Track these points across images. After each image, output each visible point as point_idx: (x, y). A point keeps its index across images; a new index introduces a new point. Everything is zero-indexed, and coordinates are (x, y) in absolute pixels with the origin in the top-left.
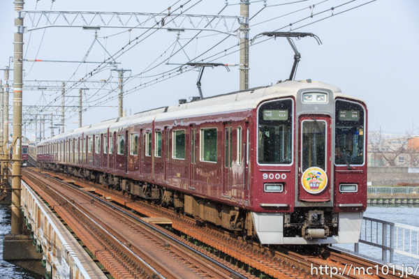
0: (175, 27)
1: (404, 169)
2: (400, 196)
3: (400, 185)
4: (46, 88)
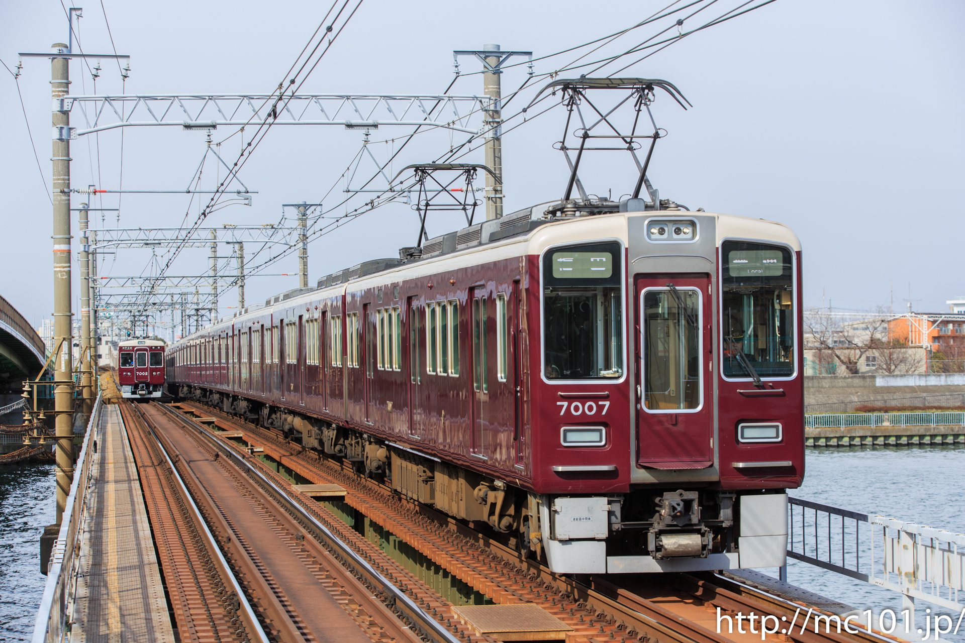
0: (359, 121)
1: (868, 380)
2: (858, 432)
3: (859, 409)
4: (160, 244)
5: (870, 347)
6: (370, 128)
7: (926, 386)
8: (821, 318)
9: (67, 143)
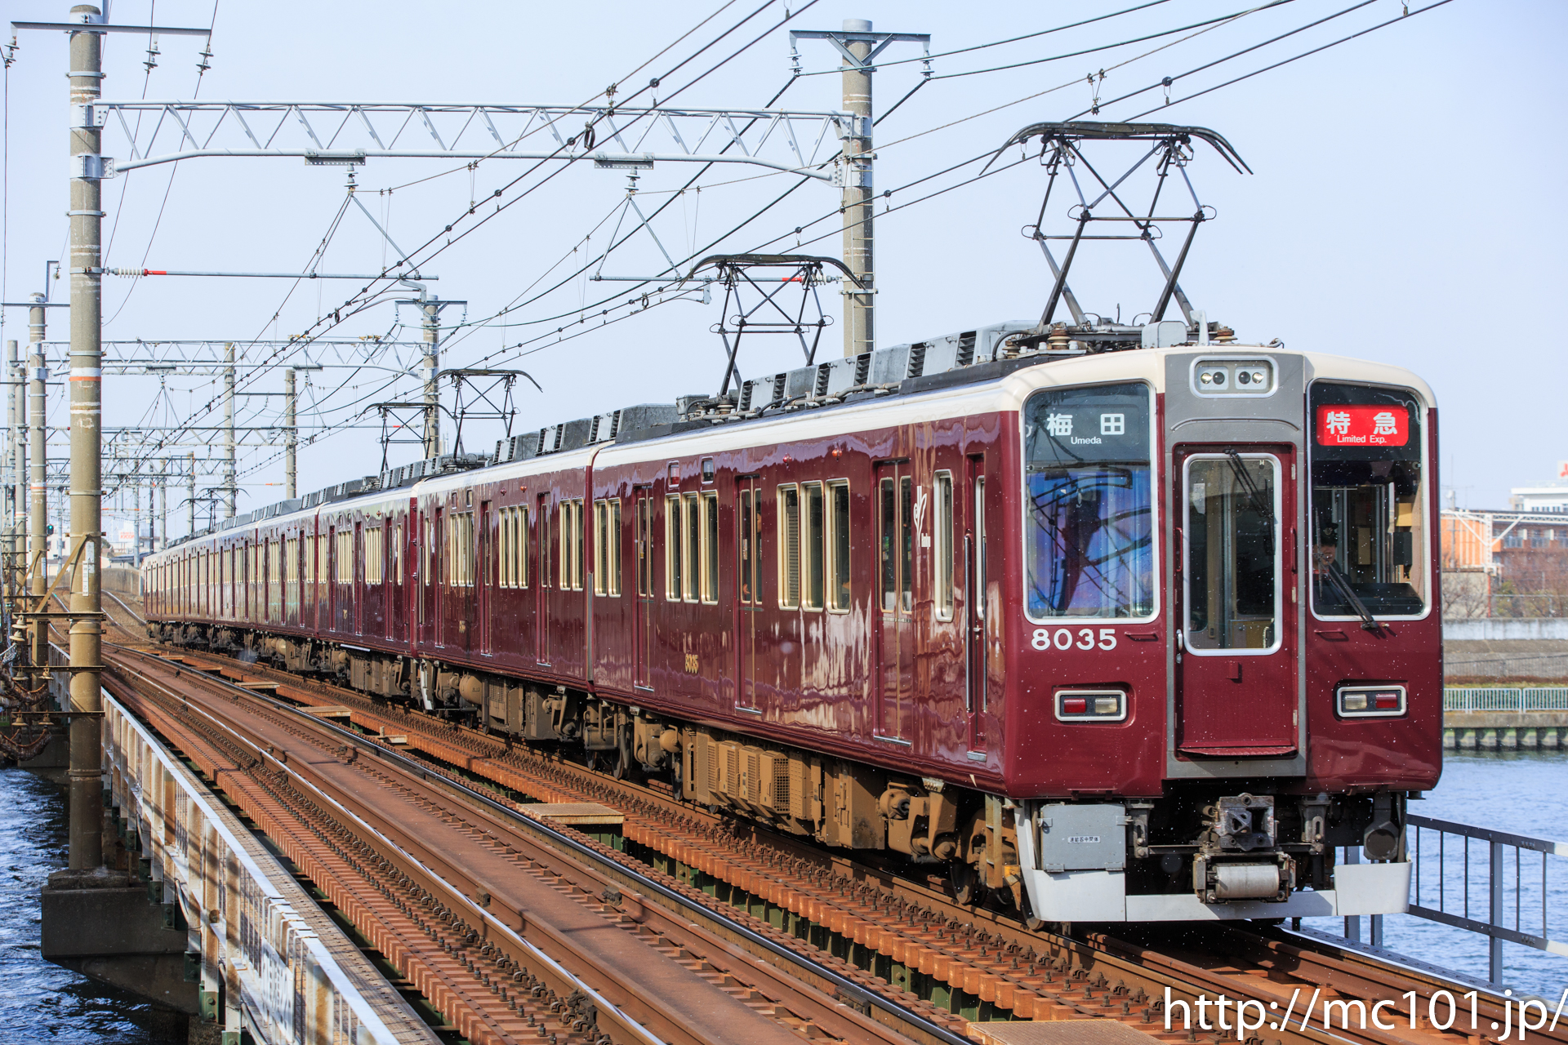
0: (621, 155)
4: (174, 368)
6: (638, 166)
7: (1505, 640)
9: (96, 184)
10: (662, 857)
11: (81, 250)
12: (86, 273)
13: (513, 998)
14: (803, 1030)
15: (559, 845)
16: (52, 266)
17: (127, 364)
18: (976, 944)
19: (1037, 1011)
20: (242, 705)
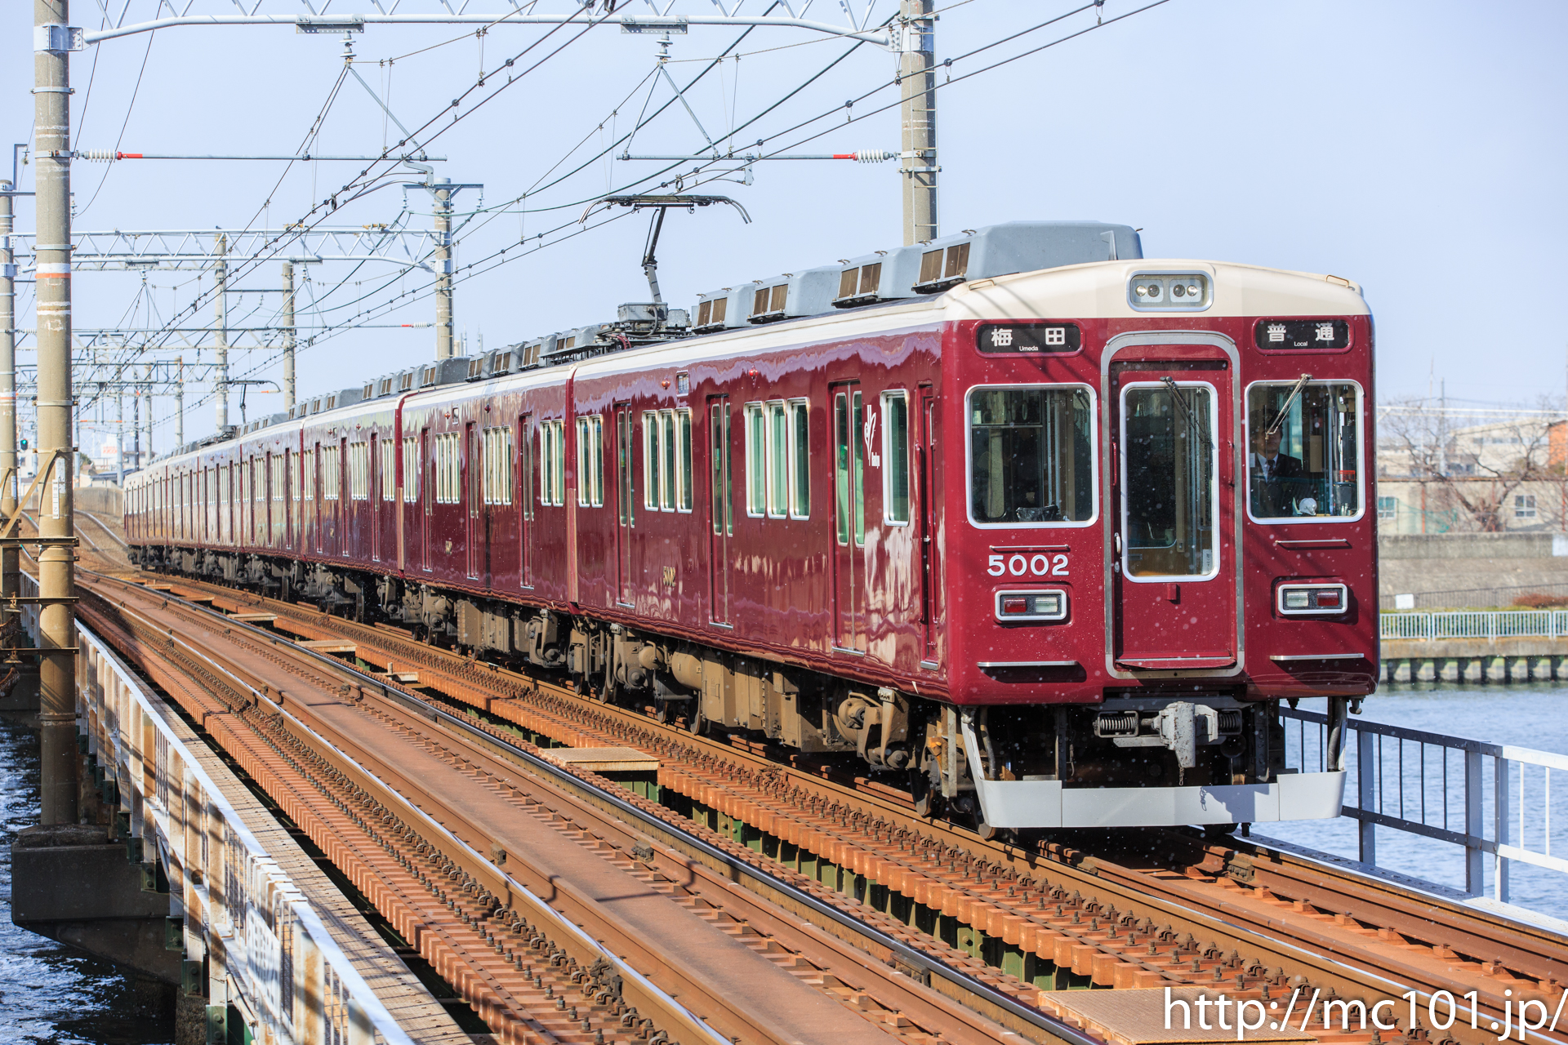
0: (651, 18)
1: (1537, 543)
2: (1523, 647)
3: (1522, 602)
4: (157, 263)
5: (1525, 478)
6: (670, 31)
8: (1426, 419)
9: (64, 57)
10: (703, 808)
11: (47, 132)
12: (52, 157)
13: (529, 967)
14: (854, 1001)
15: (584, 795)
16: (21, 150)
17: (104, 259)
18: (1051, 903)
19: (1118, 978)
20: (235, 640)
